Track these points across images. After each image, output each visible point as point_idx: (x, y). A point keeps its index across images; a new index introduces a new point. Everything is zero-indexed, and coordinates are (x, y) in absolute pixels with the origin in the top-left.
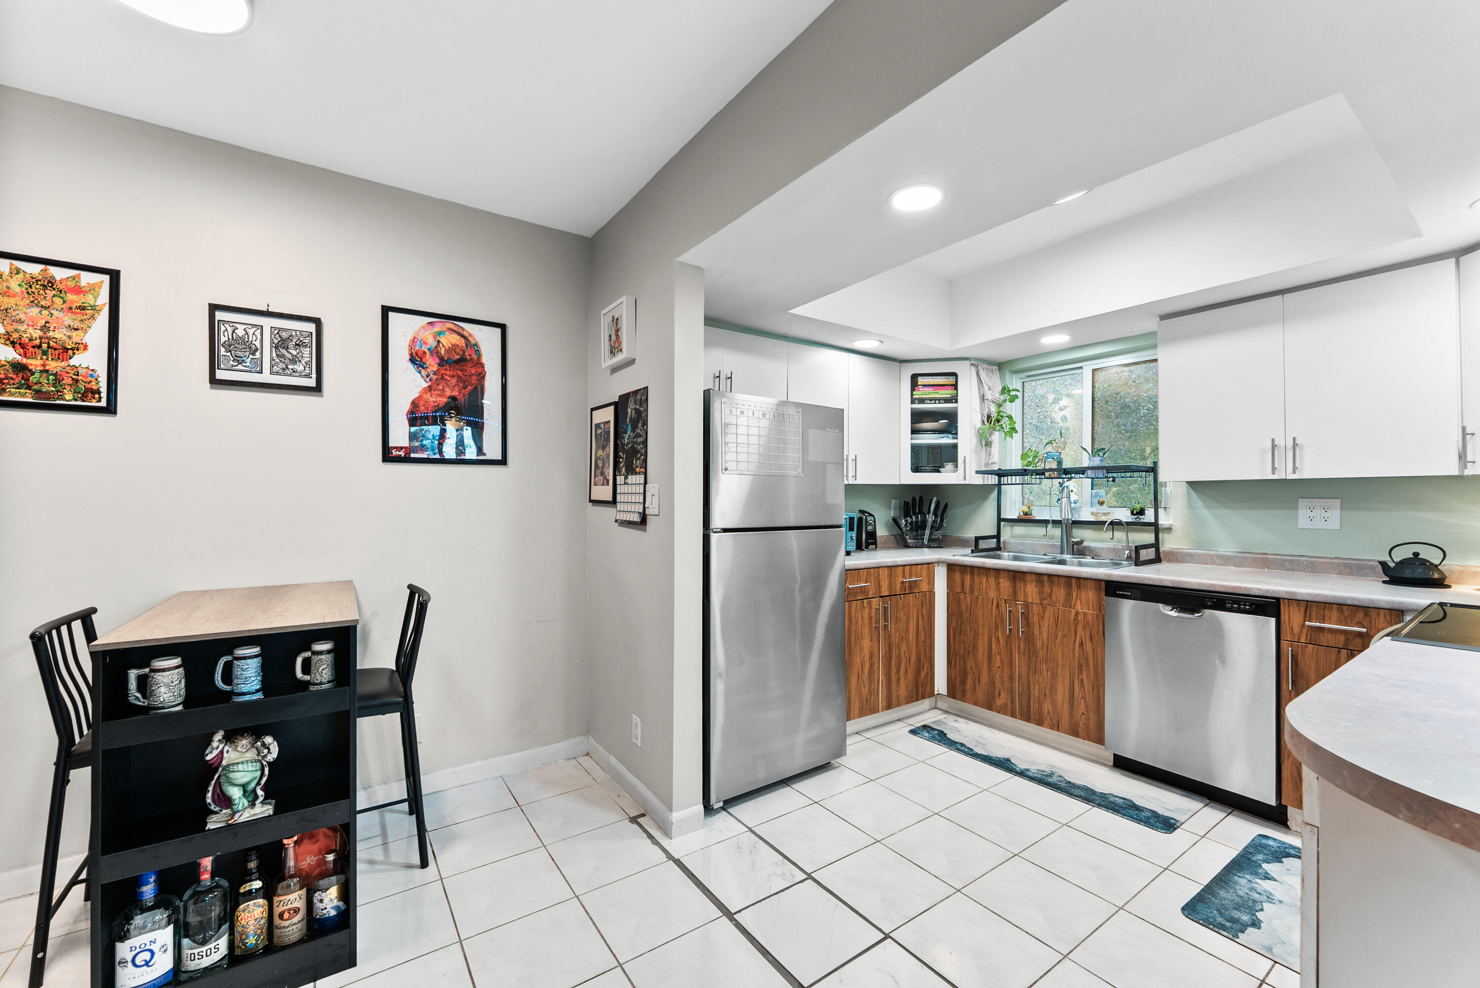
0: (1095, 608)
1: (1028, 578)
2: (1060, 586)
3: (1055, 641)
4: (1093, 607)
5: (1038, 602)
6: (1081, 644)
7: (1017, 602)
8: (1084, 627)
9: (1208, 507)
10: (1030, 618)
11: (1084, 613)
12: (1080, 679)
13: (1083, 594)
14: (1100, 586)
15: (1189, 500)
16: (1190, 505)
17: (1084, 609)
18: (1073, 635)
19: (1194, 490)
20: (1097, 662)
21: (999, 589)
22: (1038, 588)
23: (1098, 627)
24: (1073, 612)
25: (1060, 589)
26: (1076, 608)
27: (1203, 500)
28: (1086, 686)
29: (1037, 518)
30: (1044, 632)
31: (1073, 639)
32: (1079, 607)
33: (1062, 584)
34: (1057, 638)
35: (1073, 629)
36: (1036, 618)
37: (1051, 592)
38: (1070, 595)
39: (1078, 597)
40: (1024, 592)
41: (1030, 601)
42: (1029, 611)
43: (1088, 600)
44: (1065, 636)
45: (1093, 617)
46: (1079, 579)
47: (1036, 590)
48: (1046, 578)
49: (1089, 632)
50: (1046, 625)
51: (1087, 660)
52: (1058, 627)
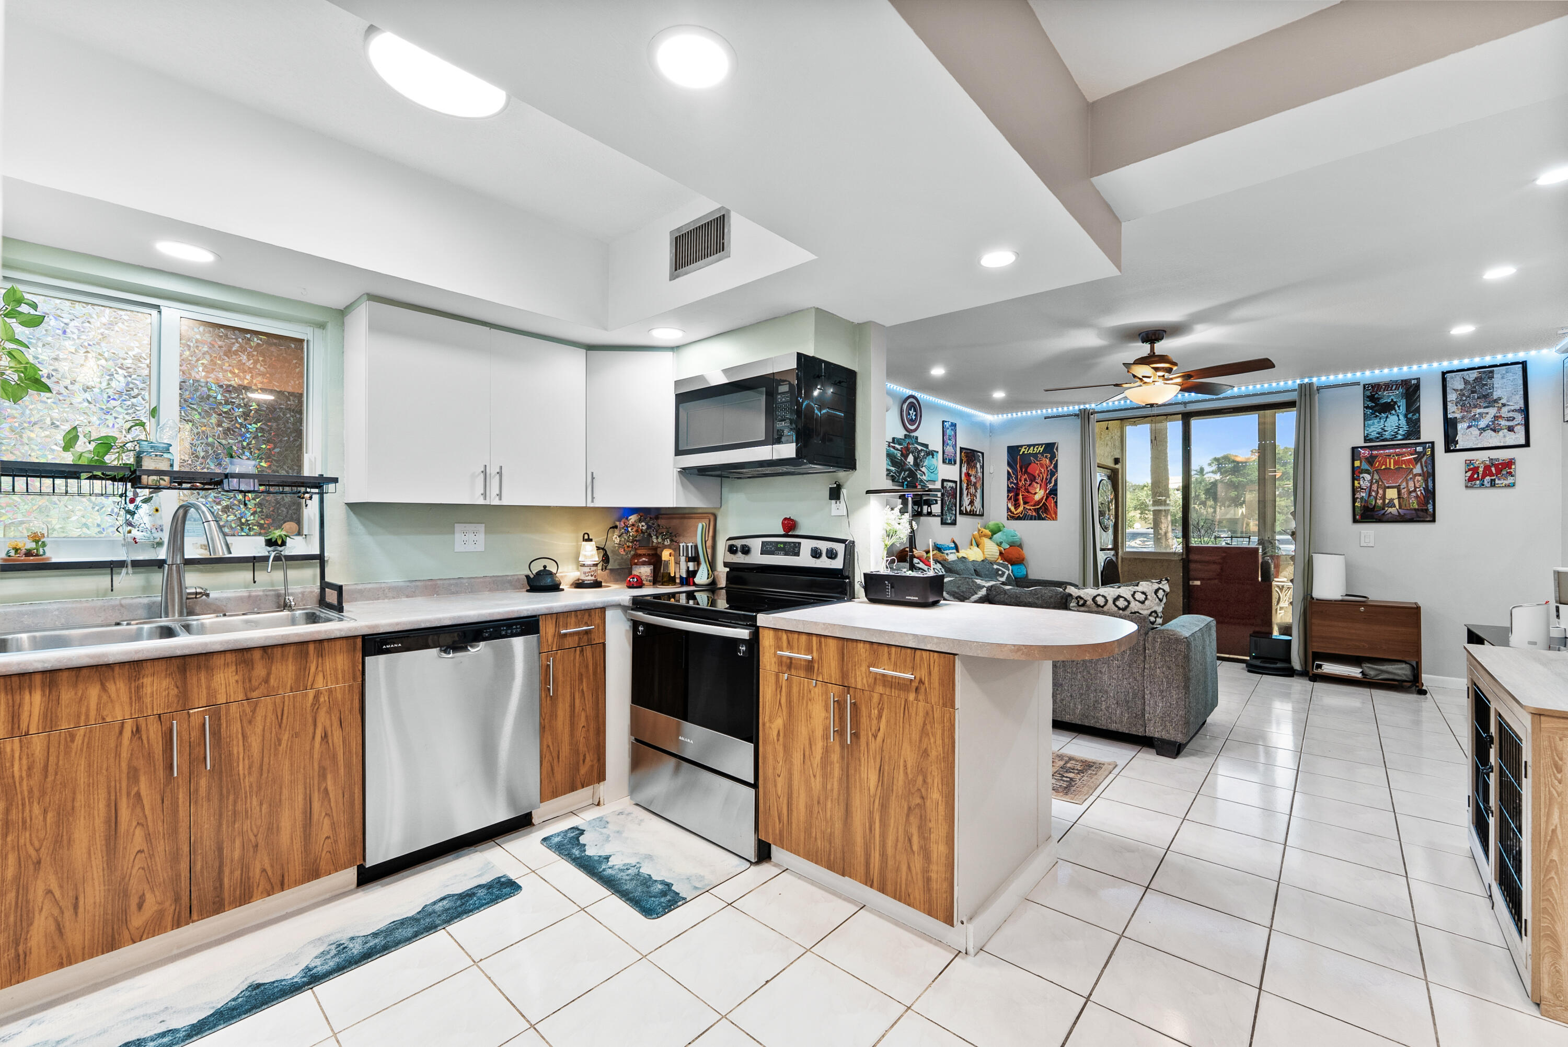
0: (347, 677)
1: (218, 661)
2: (287, 660)
3: (276, 749)
4: (343, 677)
5: (241, 696)
6: (325, 737)
7: (191, 711)
8: (329, 712)
9: (371, 534)
10: (223, 730)
11: (330, 691)
12: (322, 789)
13: (328, 664)
14: (355, 644)
15: (349, 525)
16: (350, 532)
17: (329, 683)
18: (311, 730)
19: (354, 513)
20: (350, 752)
21: (139, 698)
22: (240, 673)
23: (352, 703)
24: (311, 693)
25: (287, 665)
26: (316, 686)
27: (364, 525)
28: (332, 795)
29: (54, 560)
30: (254, 744)
31: (311, 735)
32: (320, 684)
33: (290, 656)
34: (280, 745)
35: (310, 720)
36: (236, 727)
37: (269, 674)
38: (305, 669)
39: (320, 669)
40: (208, 688)
41: (222, 699)
42: (220, 719)
43: (336, 670)
44: (297, 735)
45: (344, 690)
46: (320, 642)
47: (236, 678)
48: (257, 655)
49: (338, 715)
50: (259, 730)
51: (334, 758)
52: (284, 725)
